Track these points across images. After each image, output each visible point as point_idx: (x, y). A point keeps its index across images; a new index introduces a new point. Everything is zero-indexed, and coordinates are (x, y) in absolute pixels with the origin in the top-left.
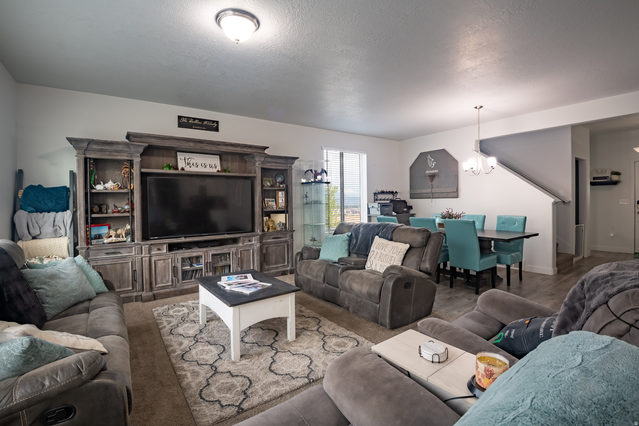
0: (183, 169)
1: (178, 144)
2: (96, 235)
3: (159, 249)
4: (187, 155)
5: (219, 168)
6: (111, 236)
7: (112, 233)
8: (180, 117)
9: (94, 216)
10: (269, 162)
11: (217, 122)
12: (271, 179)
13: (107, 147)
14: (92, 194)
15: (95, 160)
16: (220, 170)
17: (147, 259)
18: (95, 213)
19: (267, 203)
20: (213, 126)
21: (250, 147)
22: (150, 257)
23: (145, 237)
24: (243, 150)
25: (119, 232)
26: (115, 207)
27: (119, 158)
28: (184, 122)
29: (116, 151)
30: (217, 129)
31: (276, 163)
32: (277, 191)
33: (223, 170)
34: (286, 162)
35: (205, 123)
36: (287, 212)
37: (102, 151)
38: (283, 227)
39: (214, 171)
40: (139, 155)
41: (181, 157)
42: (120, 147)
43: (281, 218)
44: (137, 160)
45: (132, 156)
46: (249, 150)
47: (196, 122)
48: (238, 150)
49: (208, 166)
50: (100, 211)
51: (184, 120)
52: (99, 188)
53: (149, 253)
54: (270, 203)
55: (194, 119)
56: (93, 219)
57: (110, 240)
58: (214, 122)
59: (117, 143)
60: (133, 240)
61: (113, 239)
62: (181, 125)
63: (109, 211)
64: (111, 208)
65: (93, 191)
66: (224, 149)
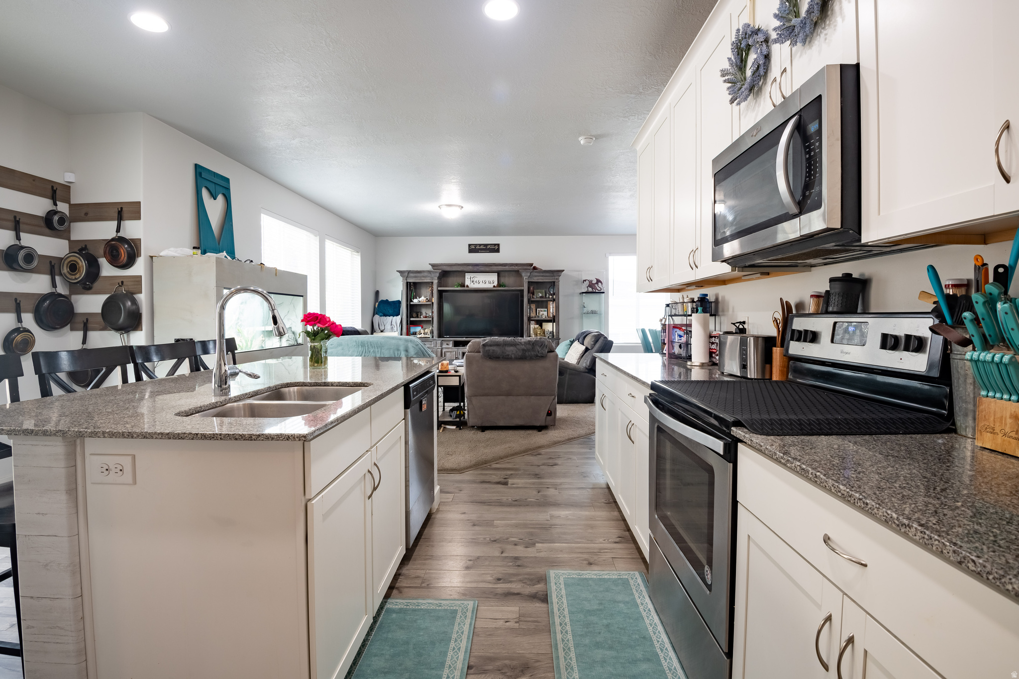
0: (467, 286)
1: (461, 268)
2: (413, 332)
3: (448, 344)
4: (472, 275)
5: (496, 284)
6: (421, 333)
7: (422, 331)
8: (470, 245)
9: (412, 319)
10: (536, 276)
11: (498, 245)
12: (544, 291)
13: (418, 275)
14: (410, 305)
15: (414, 283)
16: (496, 285)
17: (440, 350)
18: (413, 317)
19: (539, 313)
20: (495, 248)
21: (517, 265)
22: (442, 349)
23: (440, 336)
24: (511, 268)
25: (426, 331)
26: (426, 314)
27: (425, 281)
28: (473, 249)
29: (423, 277)
30: (498, 251)
31: (542, 276)
32: (549, 302)
33: (499, 285)
34: (552, 275)
35: (489, 247)
36: (554, 322)
37: (415, 277)
38: (551, 334)
39: (490, 286)
40: (436, 278)
41: (468, 276)
42: (426, 274)
43: (549, 327)
44: (436, 282)
45: (433, 280)
46: (517, 268)
47: (482, 247)
48: (507, 268)
49: (487, 283)
50: (417, 317)
51: (473, 247)
52: (415, 301)
53: (441, 346)
54: (541, 313)
55: (480, 245)
56: (411, 321)
57: (420, 336)
58: (495, 245)
59: (423, 272)
60: (433, 337)
61: (422, 335)
62: (471, 251)
63: (422, 317)
64: (424, 314)
65: (412, 303)
66: (500, 268)
